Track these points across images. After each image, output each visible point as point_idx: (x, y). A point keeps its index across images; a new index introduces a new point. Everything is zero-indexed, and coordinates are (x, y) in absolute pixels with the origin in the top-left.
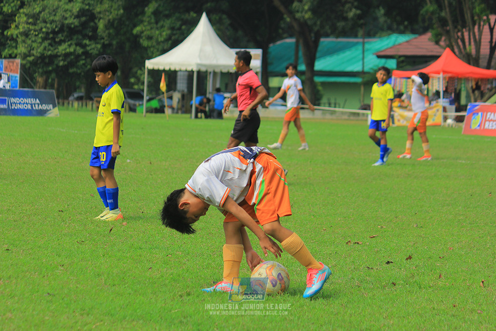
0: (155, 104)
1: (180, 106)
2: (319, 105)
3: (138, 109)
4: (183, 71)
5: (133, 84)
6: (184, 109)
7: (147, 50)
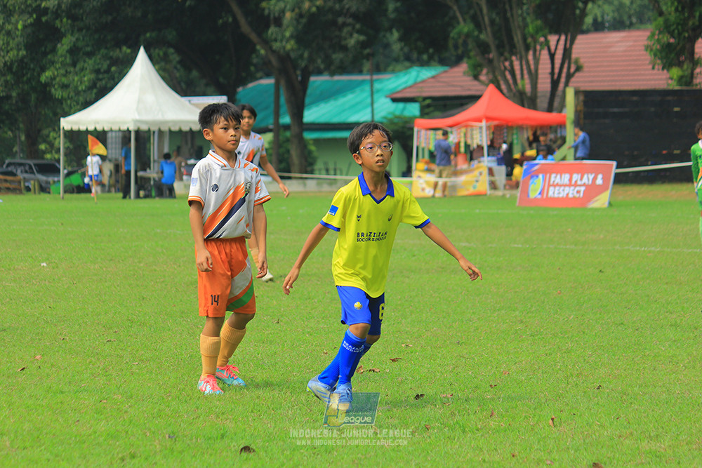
1: (113, 181)
2: (312, 172)
3: (53, 188)
4: (116, 131)
5: (44, 152)
7: (62, 103)
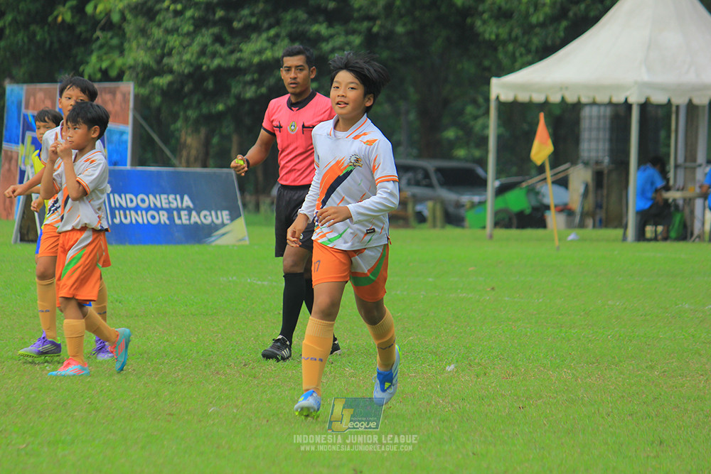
0: (517, 201)
1: (589, 204)
3: (470, 216)
4: (601, 105)
5: (452, 145)
6: (601, 214)
7: (495, 49)
